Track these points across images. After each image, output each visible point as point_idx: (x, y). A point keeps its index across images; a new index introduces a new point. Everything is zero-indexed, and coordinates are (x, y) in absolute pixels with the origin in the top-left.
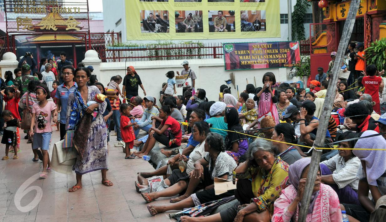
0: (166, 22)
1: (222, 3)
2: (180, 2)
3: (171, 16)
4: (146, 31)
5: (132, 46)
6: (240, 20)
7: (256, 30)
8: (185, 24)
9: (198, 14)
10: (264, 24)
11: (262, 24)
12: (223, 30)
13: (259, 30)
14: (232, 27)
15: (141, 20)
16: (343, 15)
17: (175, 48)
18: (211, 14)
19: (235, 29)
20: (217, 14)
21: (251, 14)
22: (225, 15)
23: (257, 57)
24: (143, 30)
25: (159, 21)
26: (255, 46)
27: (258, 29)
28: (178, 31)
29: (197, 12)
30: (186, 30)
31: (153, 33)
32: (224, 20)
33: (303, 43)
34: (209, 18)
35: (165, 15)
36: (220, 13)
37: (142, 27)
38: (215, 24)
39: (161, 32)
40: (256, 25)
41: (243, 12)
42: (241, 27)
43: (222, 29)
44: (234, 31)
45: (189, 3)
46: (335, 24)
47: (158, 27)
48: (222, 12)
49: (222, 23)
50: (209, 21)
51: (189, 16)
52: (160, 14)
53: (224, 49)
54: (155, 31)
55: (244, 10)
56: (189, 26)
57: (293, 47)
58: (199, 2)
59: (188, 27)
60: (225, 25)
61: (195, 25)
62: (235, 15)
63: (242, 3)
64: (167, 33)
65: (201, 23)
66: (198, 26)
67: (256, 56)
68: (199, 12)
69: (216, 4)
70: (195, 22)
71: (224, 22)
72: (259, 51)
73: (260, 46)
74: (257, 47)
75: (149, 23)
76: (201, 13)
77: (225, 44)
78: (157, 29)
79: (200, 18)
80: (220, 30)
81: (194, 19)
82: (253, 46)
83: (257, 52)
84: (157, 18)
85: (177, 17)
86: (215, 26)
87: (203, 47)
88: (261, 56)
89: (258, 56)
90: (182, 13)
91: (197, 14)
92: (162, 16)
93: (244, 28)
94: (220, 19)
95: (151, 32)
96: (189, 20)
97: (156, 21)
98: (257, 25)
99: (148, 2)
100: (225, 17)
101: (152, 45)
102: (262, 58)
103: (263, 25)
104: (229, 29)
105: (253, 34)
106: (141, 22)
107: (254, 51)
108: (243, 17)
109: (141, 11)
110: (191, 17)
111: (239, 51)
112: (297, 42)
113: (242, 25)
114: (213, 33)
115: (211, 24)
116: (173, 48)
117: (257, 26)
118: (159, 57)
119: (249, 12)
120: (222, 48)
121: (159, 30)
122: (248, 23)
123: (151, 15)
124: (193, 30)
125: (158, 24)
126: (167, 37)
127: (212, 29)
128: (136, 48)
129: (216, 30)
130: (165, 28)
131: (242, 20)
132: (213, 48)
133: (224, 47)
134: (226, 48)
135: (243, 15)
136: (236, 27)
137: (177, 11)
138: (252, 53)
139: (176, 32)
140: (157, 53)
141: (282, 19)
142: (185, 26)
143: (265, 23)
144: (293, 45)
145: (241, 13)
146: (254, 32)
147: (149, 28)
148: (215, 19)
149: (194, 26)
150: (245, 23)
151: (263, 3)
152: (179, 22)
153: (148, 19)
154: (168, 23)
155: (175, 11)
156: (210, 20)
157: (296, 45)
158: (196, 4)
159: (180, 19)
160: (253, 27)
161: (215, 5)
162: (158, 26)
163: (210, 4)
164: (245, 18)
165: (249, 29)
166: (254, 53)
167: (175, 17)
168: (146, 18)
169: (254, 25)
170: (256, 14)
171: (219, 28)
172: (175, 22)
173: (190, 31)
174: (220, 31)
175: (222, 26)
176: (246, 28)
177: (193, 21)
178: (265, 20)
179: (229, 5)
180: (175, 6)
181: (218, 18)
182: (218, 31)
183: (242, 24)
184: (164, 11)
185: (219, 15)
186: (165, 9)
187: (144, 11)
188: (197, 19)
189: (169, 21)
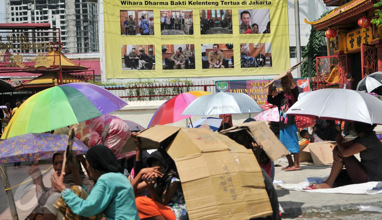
0: (152, 58)
1: (217, 35)
2: (167, 36)
3: (157, 51)
4: (128, 68)
5: (110, 85)
6: (239, 54)
7: (259, 65)
8: (174, 60)
9: (189, 48)
10: (269, 58)
11: (267, 58)
12: (219, 67)
13: (263, 66)
14: (230, 63)
15: (122, 56)
16: (352, 46)
17: (160, 87)
18: (205, 48)
19: (233, 64)
20: (211, 48)
21: (253, 47)
22: (221, 49)
23: (257, 97)
24: (125, 67)
25: (143, 57)
26: (254, 84)
27: (262, 64)
28: (165, 68)
29: (187, 46)
30: (175, 67)
31: (136, 70)
32: (220, 54)
33: (315, 80)
34: (202, 53)
35: (150, 50)
36: (216, 46)
37: (124, 64)
38: (209, 59)
39: (146, 69)
40: (259, 60)
41: (244, 45)
42: (241, 63)
43: (217, 65)
44: (233, 67)
45: (178, 35)
46: (345, 56)
47: (141, 64)
48: (218, 45)
49: (218, 58)
50: (202, 56)
51: (179, 50)
52: (144, 49)
53: (216, 87)
54: (139, 68)
55: (244, 43)
56: (179, 62)
57: (302, 85)
58: (190, 34)
59: (177, 63)
60: (222, 60)
61: (186, 60)
62: (234, 49)
63: (242, 34)
64: (152, 70)
65: (192, 59)
66: (189, 62)
67: (255, 95)
68: (190, 46)
69: (210, 36)
70: (185, 57)
71: (220, 57)
72: (260, 90)
73: (261, 84)
74: (256, 85)
75: (132, 59)
76: (193, 47)
77: (217, 82)
78: (140, 66)
79: (192, 53)
80: (216, 66)
81: (184, 54)
82: (252, 84)
83: (257, 90)
84: (141, 53)
85: (165, 52)
86: (210, 62)
87: (192, 86)
88: (262, 95)
89: (258, 95)
90: (170, 48)
91: (187, 48)
92: (147, 51)
93: (245, 63)
94: (216, 53)
95: (134, 69)
96: (178, 55)
97: (139, 56)
98: (261, 59)
99: (131, 36)
100: (222, 51)
101: (132, 83)
102: (263, 98)
103: (268, 60)
104: (226, 65)
105: (256, 70)
106: (122, 59)
107: (252, 90)
108: (243, 50)
109: (122, 46)
110: (181, 51)
111: (234, 90)
112: (306, 79)
113: (242, 60)
114: (207, 69)
115: (205, 59)
116: (156, 87)
117: (261, 61)
118: (140, 97)
119: (251, 45)
120: (215, 87)
121: (143, 67)
122: (249, 57)
123: (134, 50)
124: (183, 66)
125: (141, 60)
126: (152, 75)
127: (206, 65)
128: (114, 87)
129: (211, 66)
130: (150, 65)
131: (243, 54)
132: (203, 87)
133: (216, 86)
134: (219, 86)
135: (243, 48)
136: (234, 62)
137: (165, 45)
138: (251, 92)
139: (163, 69)
140: (138, 93)
141: (292, 52)
142: (174, 62)
143: (271, 58)
144: (302, 82)
145: (241, 46)
146: (257, 68)
147: (131, 65)
148: (210, 54)
149: (184, 62)
150: (246, 58)
151: (268, 34)
152: (167, 57)
153: (130, 54)
154: (153, 59)
155: (162, 45)
156: (204, 54)
157: (306, 82)
158: (187, 36)
159: (168, 54)
160: (256, 62)
161: (210, 38)
162: (141, 62)
163: (203, 37)
164: (245, 52)
165: (251, 65)
166: (253, 92)
167: (162, 52)
168: (128, 53)
169: (256, 60)
170: (259, 47)
171: (214, 64)
172: (162, 58)
173: (179, 67)
174: (216, 68)
175: (218, 61)
176: (247, 63)
177: (183, 56)
178: (271, 54)
179: (226, 37)
180: (162, 39)
181: (213, 53)
182: (214, 67)
183: (242, 58)
184: (149, 45)
185: (214, 49)
186: (150, 43)
187: (125, 47)
188: (188, 54)
189: (155, 56)
